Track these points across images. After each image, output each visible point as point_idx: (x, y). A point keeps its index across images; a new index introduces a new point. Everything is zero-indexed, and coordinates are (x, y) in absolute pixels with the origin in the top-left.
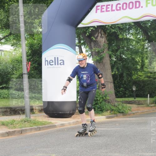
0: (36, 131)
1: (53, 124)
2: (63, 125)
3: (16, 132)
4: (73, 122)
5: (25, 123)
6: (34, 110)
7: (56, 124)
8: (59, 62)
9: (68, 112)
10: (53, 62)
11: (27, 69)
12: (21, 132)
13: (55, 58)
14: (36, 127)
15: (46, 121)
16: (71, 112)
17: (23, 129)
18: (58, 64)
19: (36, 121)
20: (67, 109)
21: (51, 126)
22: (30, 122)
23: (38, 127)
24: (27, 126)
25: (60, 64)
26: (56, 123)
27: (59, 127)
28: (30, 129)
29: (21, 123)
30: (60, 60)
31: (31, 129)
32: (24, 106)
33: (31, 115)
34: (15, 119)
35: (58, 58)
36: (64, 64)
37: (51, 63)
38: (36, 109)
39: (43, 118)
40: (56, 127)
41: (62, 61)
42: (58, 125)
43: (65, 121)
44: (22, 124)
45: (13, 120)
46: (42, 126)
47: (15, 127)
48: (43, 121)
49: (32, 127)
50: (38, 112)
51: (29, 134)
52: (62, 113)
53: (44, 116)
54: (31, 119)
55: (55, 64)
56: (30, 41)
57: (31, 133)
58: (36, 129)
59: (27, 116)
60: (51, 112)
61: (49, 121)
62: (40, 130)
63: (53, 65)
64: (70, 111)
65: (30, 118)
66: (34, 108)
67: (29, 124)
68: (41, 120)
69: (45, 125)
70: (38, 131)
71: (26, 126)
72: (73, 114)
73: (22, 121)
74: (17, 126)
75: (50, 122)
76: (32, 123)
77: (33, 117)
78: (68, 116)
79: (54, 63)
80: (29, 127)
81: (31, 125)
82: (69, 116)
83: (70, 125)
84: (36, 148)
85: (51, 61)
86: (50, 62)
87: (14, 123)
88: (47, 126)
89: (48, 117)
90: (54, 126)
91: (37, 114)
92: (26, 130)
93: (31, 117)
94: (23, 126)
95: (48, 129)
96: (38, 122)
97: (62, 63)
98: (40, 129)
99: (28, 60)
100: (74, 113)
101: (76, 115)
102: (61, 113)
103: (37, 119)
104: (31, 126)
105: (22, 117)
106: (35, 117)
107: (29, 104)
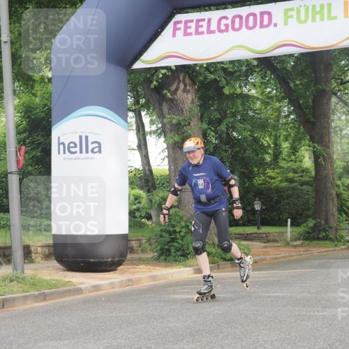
0: (37, 302)
1: (75, 285)
2: (96, 288)
4: (121, 282)
5: (12, 283)
6: (33, 255)
7: (81, 286)
8: (91, 146)
9: (109, 260)
10: (76, 146)
11: (18, 162)
12: (3, 304)
13: (81, 137)
14: (37, 293)
15: (59, 278)
16: (117, 259)
17: (8, 296)
18: (87, 152)
19: (37, 278)
20: (107, 252)
21: (69, 290)
22: (23, 280)
23: (39, 294)
24: (15, 290)
25: (93, 151)
26: (81, 283)
27: (89, 292)
28: (23, 296)
29: (2, 284)
30: (92, 143)
31: (25, 298)
32: (10, 245)
33: (26, 266)
35: (87, 137)
36: (100, 151)
37: (72, 150)
38: (37, 253)
39: (51, 272)
40: (82, 293)
41: (96, 145)
42: (86, 287)
43: (102, 279)
44: (5, 285)
46: (53, 290)
48: (53, 280)
49: (27, 292)
50: (42, 258)
51: (20, 308)
52: (96, 260)
53: (55, 268)
54: (25, 275)
55: (81, 152)
56: (26, 98)
57: (25, 307)
58: (37, 298)
59: (15, 269)
60: (71, 260)
61: (67, 280)
62: (45, 299)
63: (76, 152)
64: (114, 257)
65: (23, 272)
66: (33, 249)
67: (20, 285)
68: (48, 278)
69: (58, 288)
70: (41, 301)
71: (13, 291)
72: (120, 263)
73: (4, 280)
75: (68, 282)
76: (26, 285)
77: (29, 271)
78: (109, 269)
79: (78, 149)
80: (21, 293)
81: (26, 288)
82: (112, 268)
83: (114, 288)
84: (36, 340)
85: (72, 145)
86: (69, 147)
88: (60, 289)
89: (63, 270)
90: (79, 291)
91: (39, 263)
92: (14, 299)
93: (25, 271)
94: (7, 290)
96: (41, 281)
97: (96, 150)
98: (45, 297)
99: (19, 142)
100: (123, 261)
101: (128, 265)
102: (92, 260)
103: (39, 275)
104: (24, 291)
105: (6, 270)
106: (35, 269)
107: (21, 241)
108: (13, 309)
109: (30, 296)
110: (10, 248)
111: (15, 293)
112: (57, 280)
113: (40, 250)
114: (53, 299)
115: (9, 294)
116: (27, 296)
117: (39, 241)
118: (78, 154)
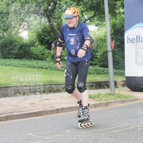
0: (120, 104)
1: (136, 97)
3: (102, 104)
5: (110, 96)
6: (118, 85)
7: (138, 98)
8: (141, 40)
10: (135, 40)
12: (107, 104)
13: (137, 36)
14: (120, 100)
17: (109, 101)
18: (139, 42)
19: (120, 94)
21: (134, 99)
22: (115, 95)
23: (121, 100)
24: (112, 99)
25: (142, 42)
26: (138, 96)
27: (141, 100)
28: (115, 101)
29: (106, 96)
30: (142, 38)
33: (116, 89)
34: (100, 93)
35: (139, 36)
37: (133, 41)
38: (119, 84)
39: (126, 92)
40: (139, 100)
42: (140, 98)
44: (108, 97)
45: (99, 93)
46: (127, 99)
47: (101, 99)
48: (127, 95)
49: (116, 99)
50: (121, 86)
51: (114, 106)
53: (127, 90)
54: (115, 93)
55: (137, 42)
58: (120, 102)
59: (111, 90)
60: (133, 87)
61: (132, 95)
62: (124, 103)
66: (117, 82)
67: (113, 97)
68: (124, 94)
70: (122, 103)
71: (111, 99)
73: (107, 94)
74: (103, 98)
75: (133, 96)
76: (116, 97)
77: (117, 91)
80: (114, 100)
81: (116, 98)
84: (122, 119)
85: (133, 39)
86: (132, 40)
87: (100, 96)
88: (130, 99)
89: (131, 91)
90: (137, 99)
91: (120, 88)
92: (111, 102)
93: (115, 91)
94: (108, 99)
95: (131, 102)
96: (122, 95)
102: (142, 87)
105: (107, 91)
106: (119, 90)
107: (114, 79)
108: (111, 106)
109: (117, 101)
110: (109, 82)
111: (112, 100)
112: (128, 95)
113: (120, 83)
114: (127, 102)
115: (109, 100)
116: (116, 101)
117: (120, 79)
118: (136, 43)
